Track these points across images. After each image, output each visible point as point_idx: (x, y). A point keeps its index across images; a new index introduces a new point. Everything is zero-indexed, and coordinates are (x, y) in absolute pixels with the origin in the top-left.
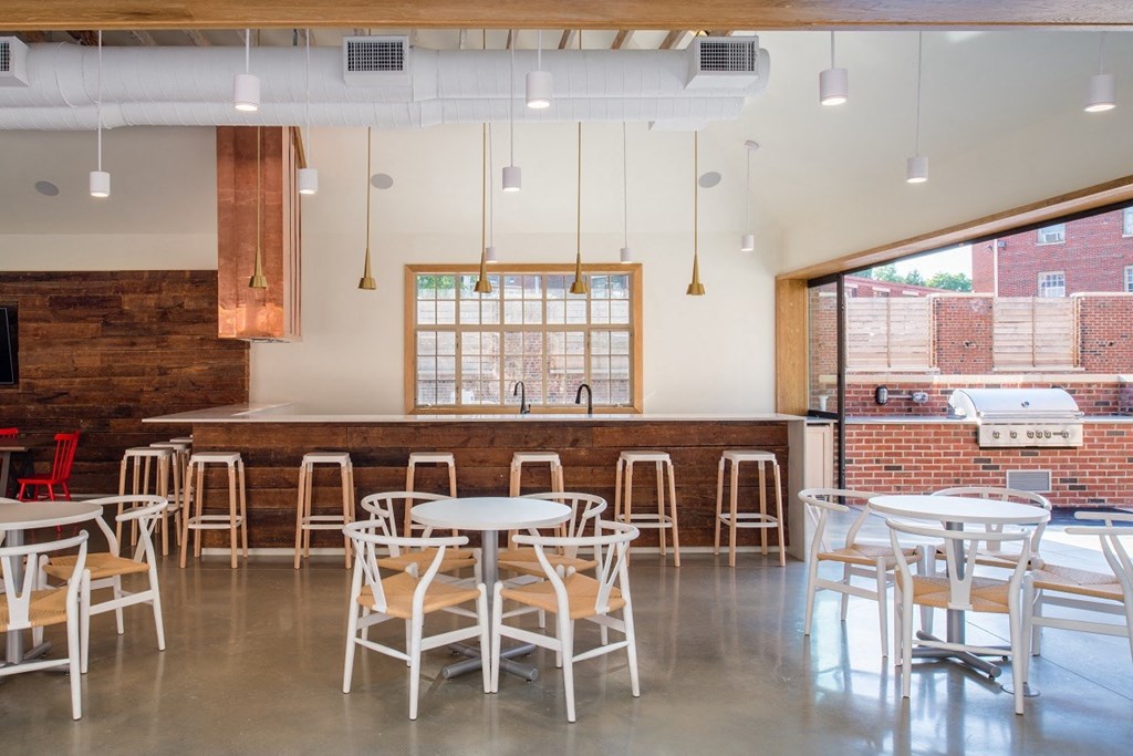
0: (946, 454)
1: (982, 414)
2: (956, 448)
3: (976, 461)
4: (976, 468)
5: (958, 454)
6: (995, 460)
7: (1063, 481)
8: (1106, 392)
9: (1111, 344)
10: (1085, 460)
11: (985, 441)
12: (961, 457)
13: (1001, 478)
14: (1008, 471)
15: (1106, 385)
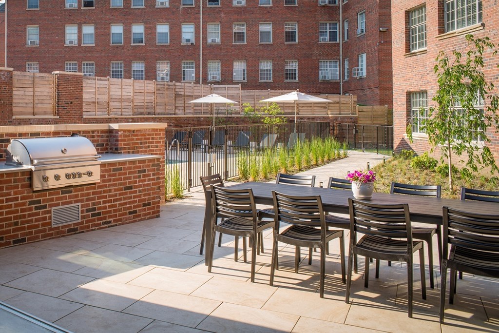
0: (8, 200)
1: (35, 162)
2: (15, 193)
3: (31, 203)
4: (30, 209)
5: (17, 199)
6: (44, 201)
7: (88, 211)
8: (102, 137)
9: (71, 103)
10: (100, 193)
11: (37, 185)
12: (20, 201)
13: (48, 215)
14: (53, 209)
15: (103, 132)
